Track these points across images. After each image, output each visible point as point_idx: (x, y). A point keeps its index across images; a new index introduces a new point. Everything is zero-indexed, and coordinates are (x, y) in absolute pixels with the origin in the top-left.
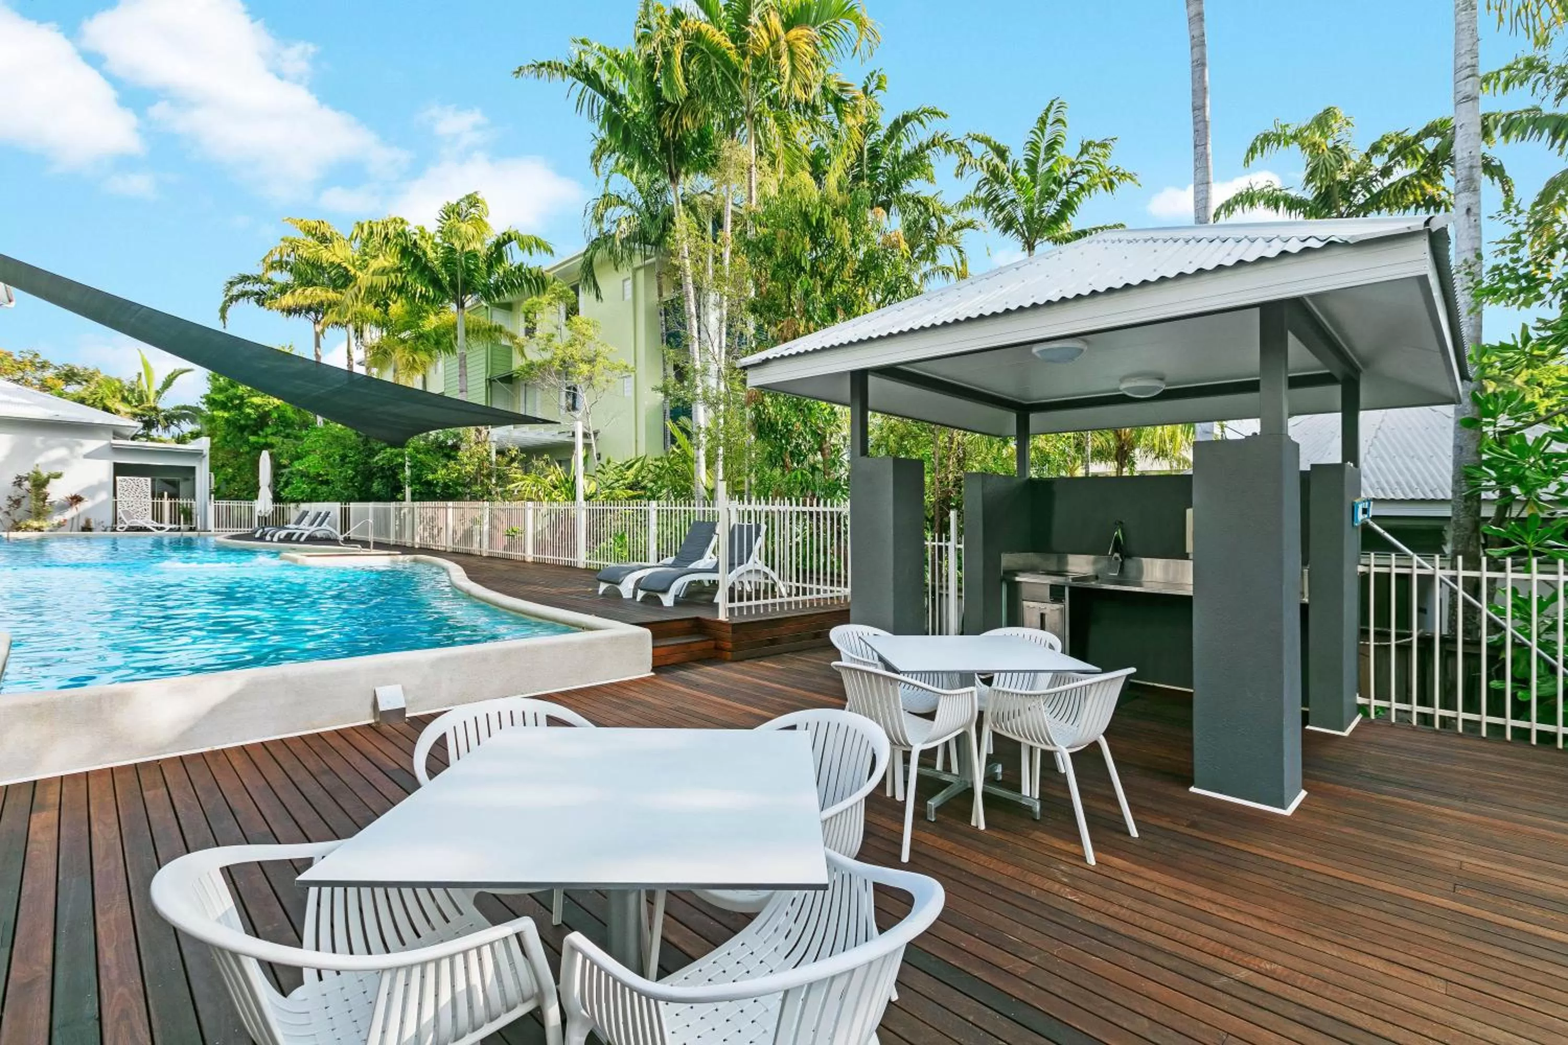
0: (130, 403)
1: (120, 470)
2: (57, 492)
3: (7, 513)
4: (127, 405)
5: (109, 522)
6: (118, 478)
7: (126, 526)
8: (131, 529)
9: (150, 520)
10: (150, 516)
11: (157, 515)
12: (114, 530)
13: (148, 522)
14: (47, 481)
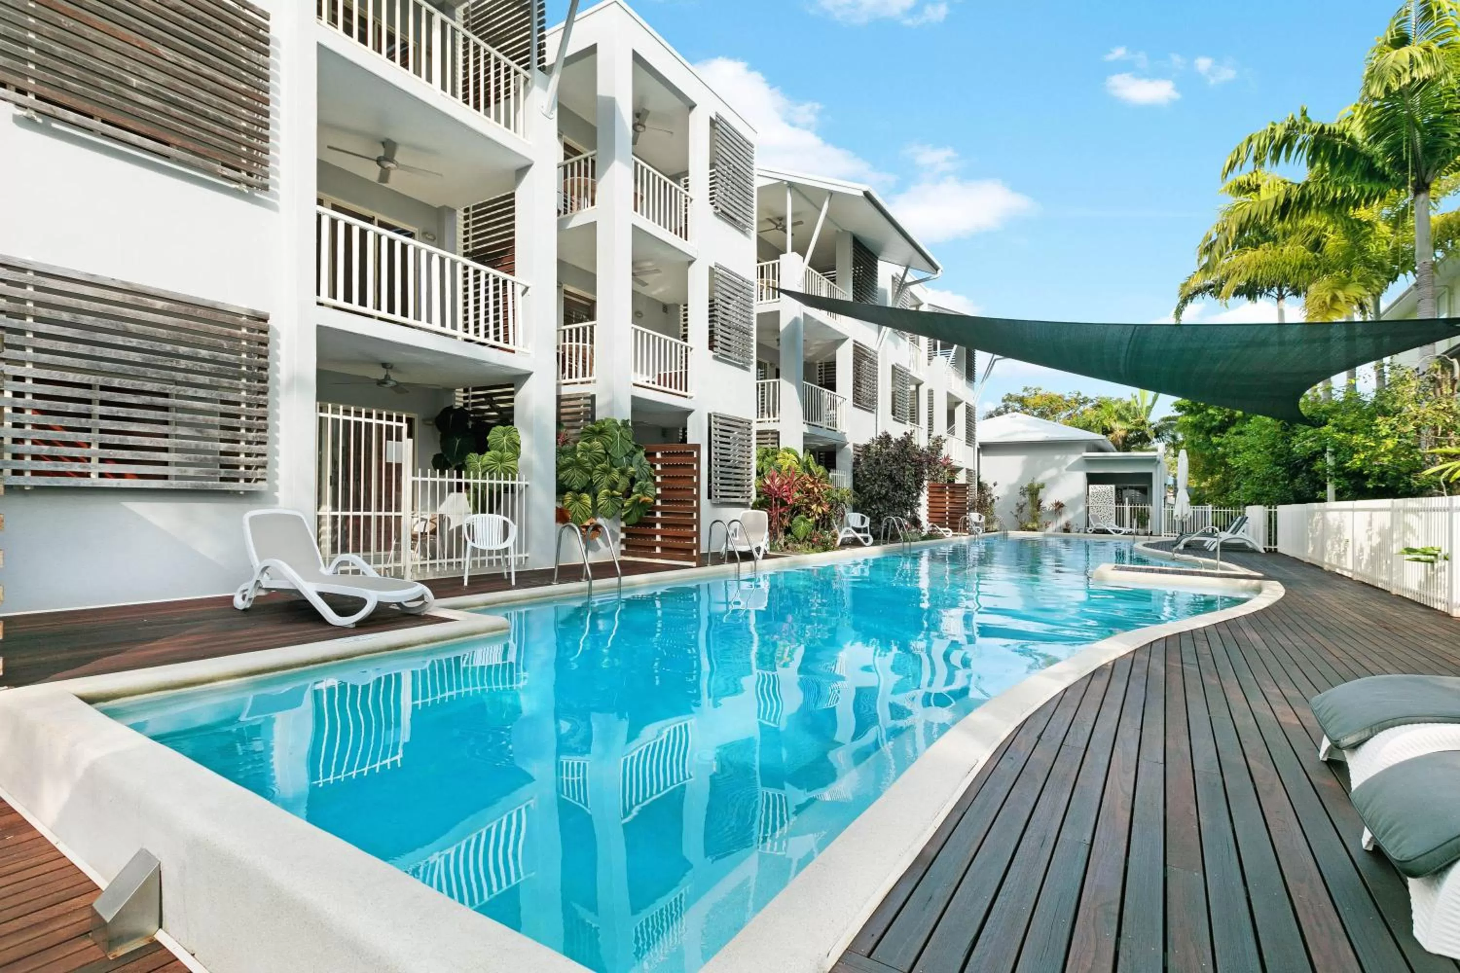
0: (1126, 420)
1: (1093, 479)
2: (1048, 501)
3: (1016, 516)
4: (1123, 423)
5: (1082, 524)
6: (1091, 486)
7: (1093, 529)
8: (1097, 531)
9: (1114, 524)
10: (1114, 520)
11: (1120, 522)
12: (1086, 532)
13: (1111, 526)
14: (1038, 490)
